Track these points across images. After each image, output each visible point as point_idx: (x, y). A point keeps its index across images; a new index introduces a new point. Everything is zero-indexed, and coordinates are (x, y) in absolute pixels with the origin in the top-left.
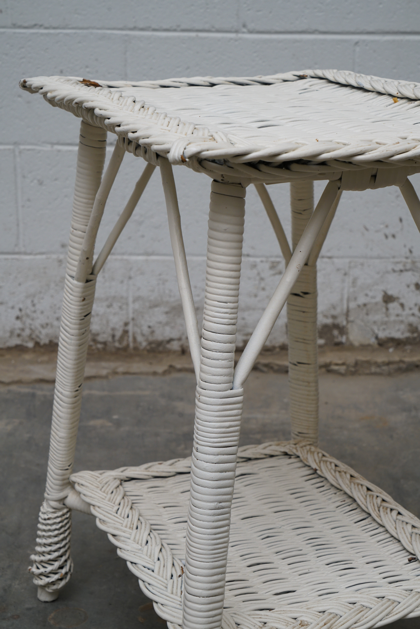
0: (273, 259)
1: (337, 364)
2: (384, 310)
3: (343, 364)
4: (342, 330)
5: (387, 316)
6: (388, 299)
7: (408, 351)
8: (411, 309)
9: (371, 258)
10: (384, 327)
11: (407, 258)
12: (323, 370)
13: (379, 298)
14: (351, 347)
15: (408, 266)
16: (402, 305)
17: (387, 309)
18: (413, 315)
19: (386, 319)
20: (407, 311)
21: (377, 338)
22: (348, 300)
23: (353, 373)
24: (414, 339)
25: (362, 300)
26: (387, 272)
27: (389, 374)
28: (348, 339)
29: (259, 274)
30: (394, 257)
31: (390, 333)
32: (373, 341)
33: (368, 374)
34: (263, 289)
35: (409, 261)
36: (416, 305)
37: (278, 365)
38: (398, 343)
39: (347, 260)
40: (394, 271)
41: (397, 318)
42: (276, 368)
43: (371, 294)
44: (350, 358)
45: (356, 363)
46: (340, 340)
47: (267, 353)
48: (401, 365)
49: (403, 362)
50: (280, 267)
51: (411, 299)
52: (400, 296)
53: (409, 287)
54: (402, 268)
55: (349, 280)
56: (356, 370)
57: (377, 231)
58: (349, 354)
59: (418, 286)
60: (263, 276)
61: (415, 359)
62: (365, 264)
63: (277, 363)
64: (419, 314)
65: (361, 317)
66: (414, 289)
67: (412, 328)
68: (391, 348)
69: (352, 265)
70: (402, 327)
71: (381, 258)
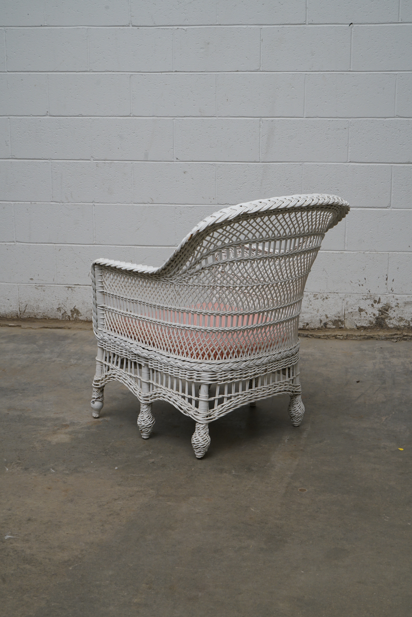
0: (315, 293)
1: (339, 336)
3: (342, 335)
4: (342, 322)
6: (361, 310)
7: (369, 331)
8: (370, 314)
9: (354, 294)
10: (360, 321)
12: (334, 337)
13: (357, 310)
14: (346, 329)
15: (369, 297)
16: (366, 313)
17: (360, 314)
18: (371, 317)
19: (360, 318)
20: (369, 315)
21: (356, 326)
22: (345, 310)
23: (346, 339)
24: (372, 327)
25: (350, 310)
26: (360, 299)
27: (360, 340)
28: (344, 326)
29: (309, 299)
30: (363, 293)
31: (362, 324)
32: (355, 327)
33: (351, 340)
34: (311, 305)
35: (369, 295)
36: (372, 313)
37: (316, 335)
38: (365, 328)
39: (344, 294)
40: (363, 299)
43: (354, 308)
44: (345, 333)
45: (347, 335)
46: (342, 326)
47: (312, 331)
48: (365, 337)
49: (366, 335)
50: (317, 296)
51: (370, 310)
52: (365, 309)
53: (369, 305)
54: (366, 298)
55: (345, 302)
56: (347, 338)
57: (355, 283)
58: (345, 332)
59: (372, 305)
60: (310, 300)
61: (371, 334)
62: (351, 296)
63: (316, 334)
64: (374, 317)
65: (350, 317)
66: (371, 306)
67: (371, 323)
68: (362, 330)
69: (346, 296)
70: (367, 322)
71: (358, 294)
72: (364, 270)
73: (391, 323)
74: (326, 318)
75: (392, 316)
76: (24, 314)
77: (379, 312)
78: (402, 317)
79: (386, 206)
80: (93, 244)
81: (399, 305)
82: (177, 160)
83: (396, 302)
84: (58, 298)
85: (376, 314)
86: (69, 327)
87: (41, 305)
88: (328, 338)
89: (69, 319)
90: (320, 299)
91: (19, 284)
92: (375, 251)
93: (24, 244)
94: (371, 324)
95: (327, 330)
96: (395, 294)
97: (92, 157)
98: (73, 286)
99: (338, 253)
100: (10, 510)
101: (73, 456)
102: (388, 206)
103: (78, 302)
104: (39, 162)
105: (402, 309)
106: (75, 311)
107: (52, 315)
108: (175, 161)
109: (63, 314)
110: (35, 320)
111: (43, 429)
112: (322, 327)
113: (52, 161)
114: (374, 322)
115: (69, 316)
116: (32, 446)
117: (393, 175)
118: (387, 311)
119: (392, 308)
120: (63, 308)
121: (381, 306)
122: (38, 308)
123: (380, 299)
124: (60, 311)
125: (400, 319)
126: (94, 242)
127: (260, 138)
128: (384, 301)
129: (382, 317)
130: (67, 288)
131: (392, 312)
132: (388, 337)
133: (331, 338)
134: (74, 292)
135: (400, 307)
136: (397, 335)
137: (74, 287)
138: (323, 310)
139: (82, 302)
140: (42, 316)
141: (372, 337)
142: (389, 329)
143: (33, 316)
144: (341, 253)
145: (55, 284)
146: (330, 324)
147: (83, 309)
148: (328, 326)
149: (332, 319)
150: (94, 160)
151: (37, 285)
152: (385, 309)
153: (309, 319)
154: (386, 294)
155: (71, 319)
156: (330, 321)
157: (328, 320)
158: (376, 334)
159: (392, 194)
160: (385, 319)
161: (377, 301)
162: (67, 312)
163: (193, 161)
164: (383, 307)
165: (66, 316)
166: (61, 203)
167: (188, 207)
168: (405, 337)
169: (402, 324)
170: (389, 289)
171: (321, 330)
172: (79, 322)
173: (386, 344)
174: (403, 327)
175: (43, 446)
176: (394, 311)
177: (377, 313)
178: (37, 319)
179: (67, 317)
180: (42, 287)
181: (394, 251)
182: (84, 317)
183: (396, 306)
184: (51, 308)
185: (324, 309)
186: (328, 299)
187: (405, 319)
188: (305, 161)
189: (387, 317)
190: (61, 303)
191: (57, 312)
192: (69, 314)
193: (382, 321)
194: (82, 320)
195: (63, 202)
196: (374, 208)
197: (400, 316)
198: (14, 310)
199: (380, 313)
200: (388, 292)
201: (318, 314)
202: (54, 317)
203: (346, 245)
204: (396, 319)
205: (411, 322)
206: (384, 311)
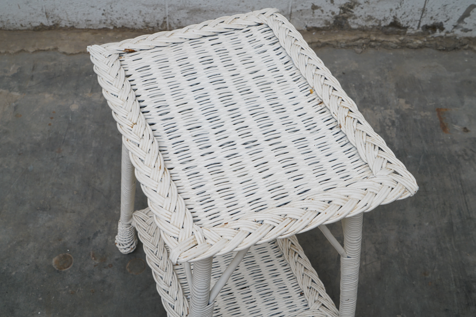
2: (312, 13)
5: (313, 16)
6: (314, 7)
7: (324, 34)
8: (327, 13)
10: (311, 21)
13: (310, 7)
16: (322, 11)
17: (314, 13)
18: (328, 16)
19: (313, 18)
20: (325, 14)
21: (306, 27)
22: (291, 8)
24: (328, 28)
25: (299, 8)
31: (314, 25)
32: (304, 28)
36: (330, 11)
38: (317, 29)
41: (319, 17)
43: (305, 5)
48: (319, 44)
49: (320, 42)
51: (328, 8)
52: (321, 6)
53: (327, 1)
59: (332, 1)
61: (327, 40)
64: (332, 16)
67: (327, 22)
68: (314, 32)
70: (321, 22)
73: (356, 23)
75: (358, 15)
77: (340, 10)
78: (371, 15)
85: (335, 12)
94: (327, 24)
105: (373, 5)
114: (332, 22)
118: (352, 8)
119: (360, 4)
121: (345, 3)
125: (368, 18)
129: (343, 16)
132: (349, 44)
135: (370, 3)
136: (362, 39)
142: (351, 30)
152: (349, 6)
158: (333, 39)
160: (347, 18)
164: (347, 3)
168: (373, 44)
169: (370, 24)
174: (371, 27)
176: (362, 8)
177: (337, 11)
183: (365, 3)
187: (375, 18)
189: (350, 16)
193: (343, 20)
197: (369, 14)
199: (342, 10)
204: (363, 18)
205: (382, 22)
206: (347, 8)
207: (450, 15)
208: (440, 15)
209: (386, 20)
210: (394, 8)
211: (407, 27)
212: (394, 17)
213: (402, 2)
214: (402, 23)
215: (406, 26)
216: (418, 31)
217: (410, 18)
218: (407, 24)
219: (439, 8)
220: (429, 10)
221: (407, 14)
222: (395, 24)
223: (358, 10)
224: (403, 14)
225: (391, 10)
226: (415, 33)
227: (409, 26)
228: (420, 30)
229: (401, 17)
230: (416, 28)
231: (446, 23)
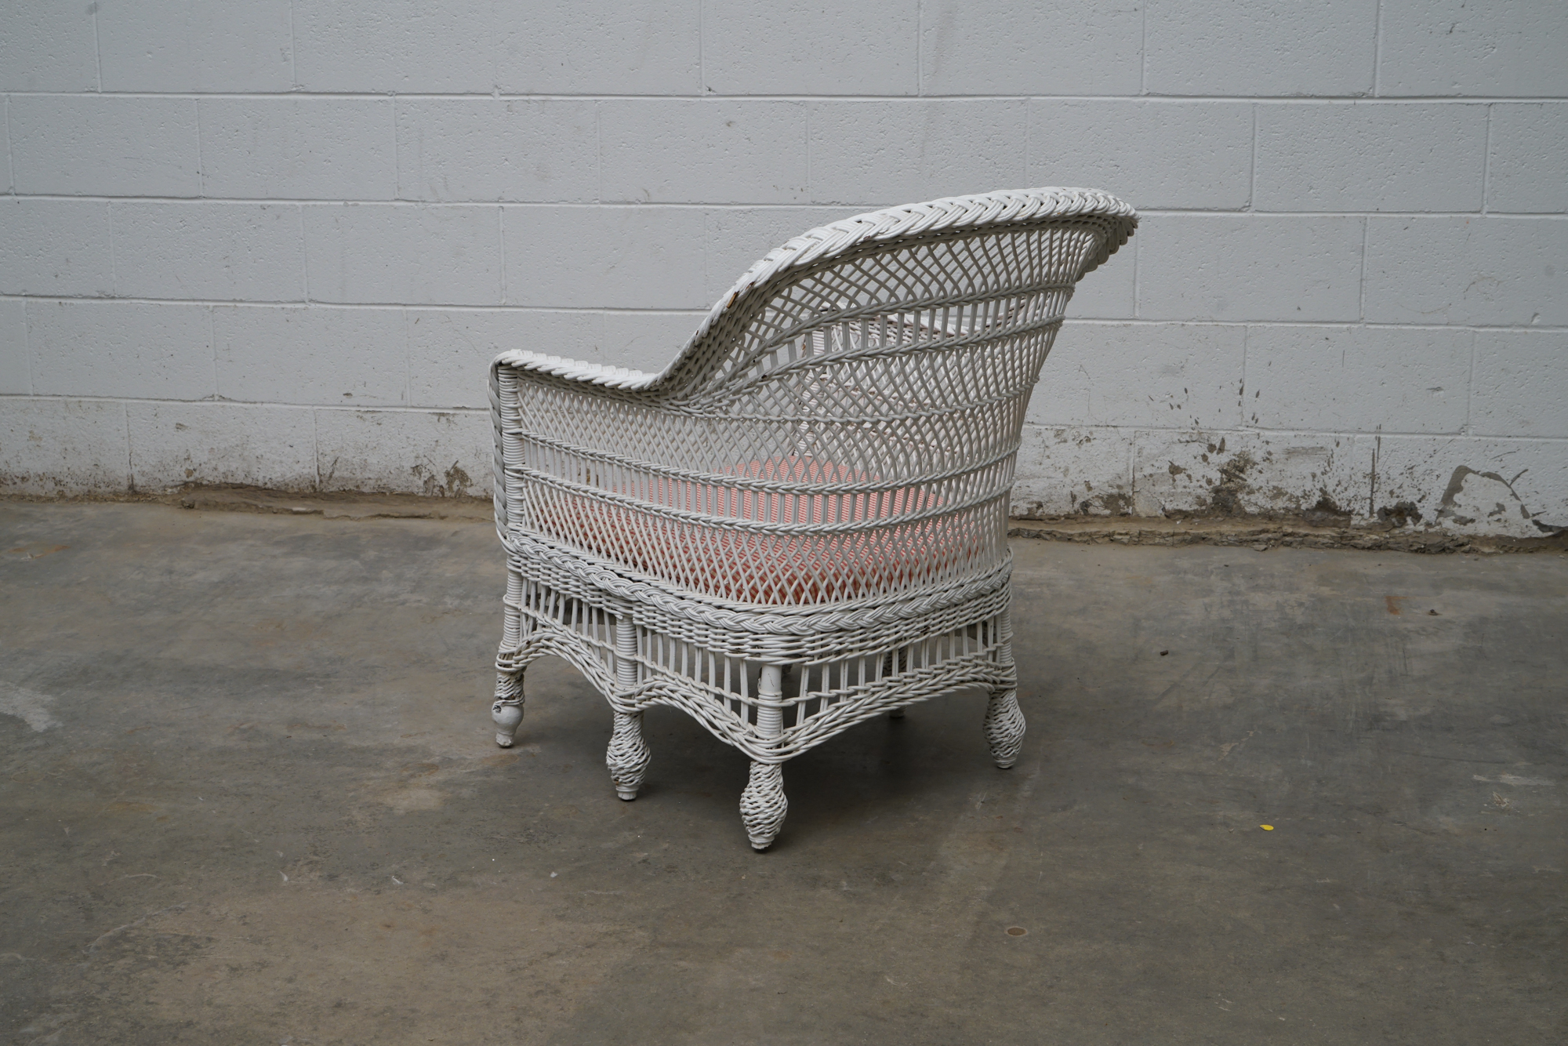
0: (1058, 427)
1: (1121, 534)
2: (1171, 481)
3: (1127, 534)
4: (1129, 501)
5: (1174, 487)
6: (1175, 470)
7: (1195, 523)
8: (1198, 481)
9: (1157, 428)
10: (1172, 498)
11: (1193, 429)
12: (1107, 539)
13: (1166, 469)
14: (1137, 519)
15: (1195, 437)
16: (1189, 477)
17: (1174, 480)
18: (1201, 487)
19: (1173, 490)
20: (1195, 483)
21: (1164, 509)
22: (1134, 470)
23: (1136, 544)
24: (1203, 511)
25: (1148, 471)
26: (1173, 443)
27: (1173, 545)
28: (1134, 509)
29: (1043, 441)
30: (1180, 428)
31: (1177, 505)
32: (1160, 512)
33: (1151, 544)
34: (1048, 457)
35: (1195, 431)
36: (1203, 477)
37: (1060, 533)
38: (1185, 515)
39: (1133, 430)
40: (1181, 442)
42: (1058, 536)
43: (1157, 464)
44: (1134, 528)
45: (1140, 534)
46: (1126, 510)
47: (1051, 522)
48: (1187, 537)
49: (1189, 533)
50: (1065, 435)
51: (1199, 470)
52: (1187, 468)
53: (1195, 458)
54: (1188, 439)
55: (1134, 450)
56: (1139, 540)
57: (1162, 401)
58: (1134, 525)
59: (1205, 458)
60: (1047, 444)
61: (1201, 531)
62: (1151, 434)
63: (1060, 530)
64: (1208, 487)
65: (1147, 487)
66: (1201, 460)
67: (1201, 501)
68: (1178, 520)
69: (1137, 434)
70: (1190, 499)
71: (1167, 428)
72: (1182, 367)
73: (1254, 502)
74: (1086, 490)
75: (1255, 486)
76: (330, 482)
77: (1222, 475)
78: (1280, 486)
79: (1240, 206)
80: (500, 307)
81: (1273, 457)
82: (709, 93)
83: (1264, 448)
84: (415, 442)
85: (1213, 480)
86: (443, 514)
87: (373, 460)
88: (1092, 539)
89: (443, 493)
90: (1070, 443)
91: (316, 408)
92: (1212, 321)
93: (329, 306)
94: (1201, 506)
95: (1090, 519)
96: (1263, 428)
97: (496, 86)
98: (451, 412)
99: (1118, 326)
100: (290, 980)
101: (448, 843)
102: (1245, 207)
103: (463, 451)
104: (366, 101)
105: (1279, 466)
106: (457, 474)
107: (399, 484)
108: (704, 94)
109: (425, 482)
110: (358, 498)
111: (375, 775)
112: (1077, 512)
113: (398, 97)
114: (1209, 500)
115: (441, 487)
116: (346, 818)
117: (1257, 128)
118: (1242, 471)
119: (1255, 464)
120: (428, 467)
121: (1227, 460)
122: (365, 465)
123: (1223, 441)
124: (420, 474)
125: (1275, 492)
126: (504, 301)
127: (918, 35)
128: (1233, 447)
129: (1228, 488)
130: (436, 418)
131: (1255, 474)
132: (1245, 538)
133: (1099, 541)
134: (453, 425)
135: (1274, 462)
136: (1267, 531)
137: (454, 415)
138: (1078, 469)
139: (475, 452)
140: (374, 488)
141: (1204, 539)
142: (1246, 517)
143: (352, 488)
144: (1124, 325)
145: (406, 407)
146: (1097, 504)
147: (475, 468)
148: (1092, 510)
149: (1103, 493)
150: (501, 95)
151: (362, 409)
152: (1236, 467)
153: (1044, 493)
154: (1240, 428)
155: (447, 494)
156: (1097, 496)
157: (1091, 494)
158: (1214, 530)
159: (1256, 177)
160: (1236, 491)
161: (1218, 447)
162: (437, 477)
163: (749, 95)
164: (1231, 461)
165: (434, 486)
166: (420, 204)
167: (737, 211)
168: (1287, 539)
169: (1280, 504)
170: (1248, 416)
171: (1073, 521)
172: (467, 502)
173: (1241, 557)
174: (1282, 511)
175: (374, 820)
176: (1260, 472)
177: (1216, 477)
178: (363, 494)
179: (436, 490)
180: (374, 415)
181: (1260, 321)
182: (478, 488)
183: (1264, 460)
184: (398, 466)
185: (1082, 467)
186: (1093, 442)
187: (1287, 493)
188: (1035, 92)
189: (1242, 488)
190: (421, 455)
191: (412, 476)
192: (442, 481)
193: (1230, 497)
194: (474, 496)
195: (424, 201)
196: (1209, 210)
197: (1275, 484)
198: (306, 471)
199: (1224, 476)
200: (1244, 424)
201: (1067, 480)
202: (405, 490)
203: (1137, 305)
204: (1265, 493)
205: (1302, 501)
206: (1233, 471)
207: (1424, 487)
208: (1405, 487)
209: (1309, 496)
210: (1318, 473)
211: (1350, 512)
212: (1321, 490)
213: (1331, 460)
214: (1338, 503)
215: (1348, 509)
216: (1372, 520)
217: (1351, 493)
218: (1348, 505)
219: (1402, 474)
220: (1383, 478)
221: (1345, 485)
222: (1325, 505)
223: (1254, 476)
224: (1337, 485)
225: (1314, 476)
226: (1368, 525)
227: (1354, 510)
228: (1375, 518)
229: (1334, 491)
230: (1367, 515)
231: (1421, 504)
